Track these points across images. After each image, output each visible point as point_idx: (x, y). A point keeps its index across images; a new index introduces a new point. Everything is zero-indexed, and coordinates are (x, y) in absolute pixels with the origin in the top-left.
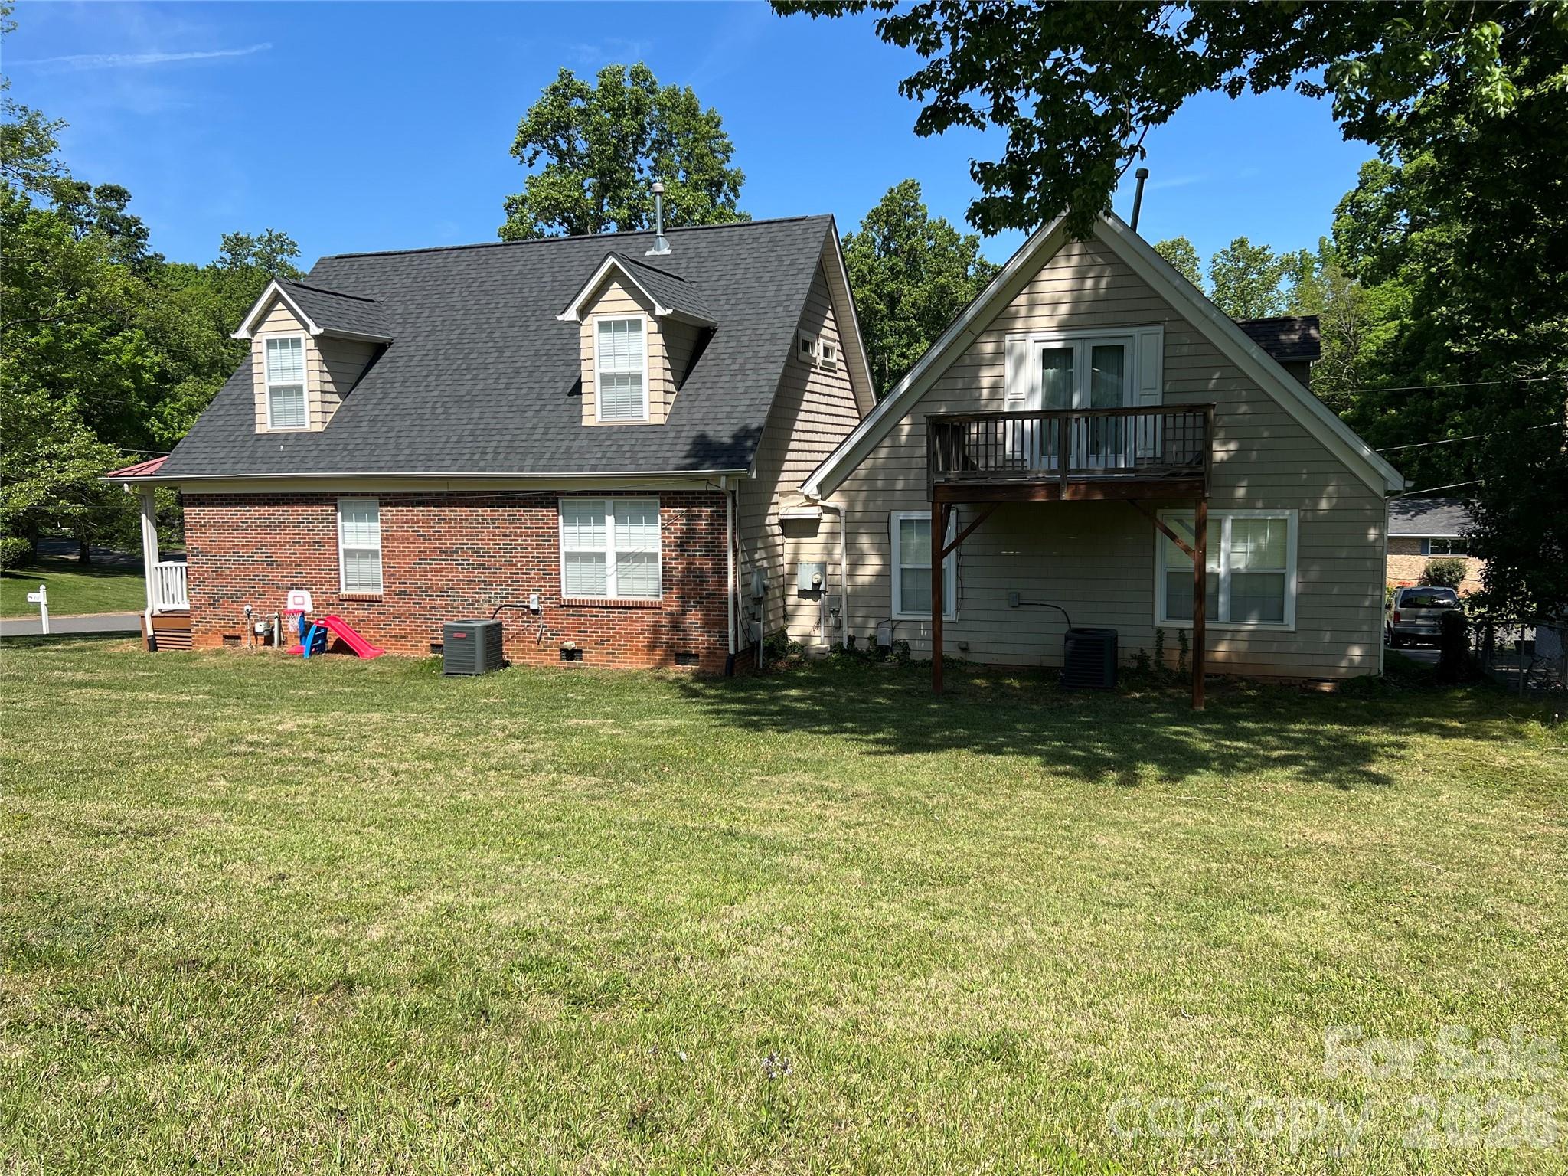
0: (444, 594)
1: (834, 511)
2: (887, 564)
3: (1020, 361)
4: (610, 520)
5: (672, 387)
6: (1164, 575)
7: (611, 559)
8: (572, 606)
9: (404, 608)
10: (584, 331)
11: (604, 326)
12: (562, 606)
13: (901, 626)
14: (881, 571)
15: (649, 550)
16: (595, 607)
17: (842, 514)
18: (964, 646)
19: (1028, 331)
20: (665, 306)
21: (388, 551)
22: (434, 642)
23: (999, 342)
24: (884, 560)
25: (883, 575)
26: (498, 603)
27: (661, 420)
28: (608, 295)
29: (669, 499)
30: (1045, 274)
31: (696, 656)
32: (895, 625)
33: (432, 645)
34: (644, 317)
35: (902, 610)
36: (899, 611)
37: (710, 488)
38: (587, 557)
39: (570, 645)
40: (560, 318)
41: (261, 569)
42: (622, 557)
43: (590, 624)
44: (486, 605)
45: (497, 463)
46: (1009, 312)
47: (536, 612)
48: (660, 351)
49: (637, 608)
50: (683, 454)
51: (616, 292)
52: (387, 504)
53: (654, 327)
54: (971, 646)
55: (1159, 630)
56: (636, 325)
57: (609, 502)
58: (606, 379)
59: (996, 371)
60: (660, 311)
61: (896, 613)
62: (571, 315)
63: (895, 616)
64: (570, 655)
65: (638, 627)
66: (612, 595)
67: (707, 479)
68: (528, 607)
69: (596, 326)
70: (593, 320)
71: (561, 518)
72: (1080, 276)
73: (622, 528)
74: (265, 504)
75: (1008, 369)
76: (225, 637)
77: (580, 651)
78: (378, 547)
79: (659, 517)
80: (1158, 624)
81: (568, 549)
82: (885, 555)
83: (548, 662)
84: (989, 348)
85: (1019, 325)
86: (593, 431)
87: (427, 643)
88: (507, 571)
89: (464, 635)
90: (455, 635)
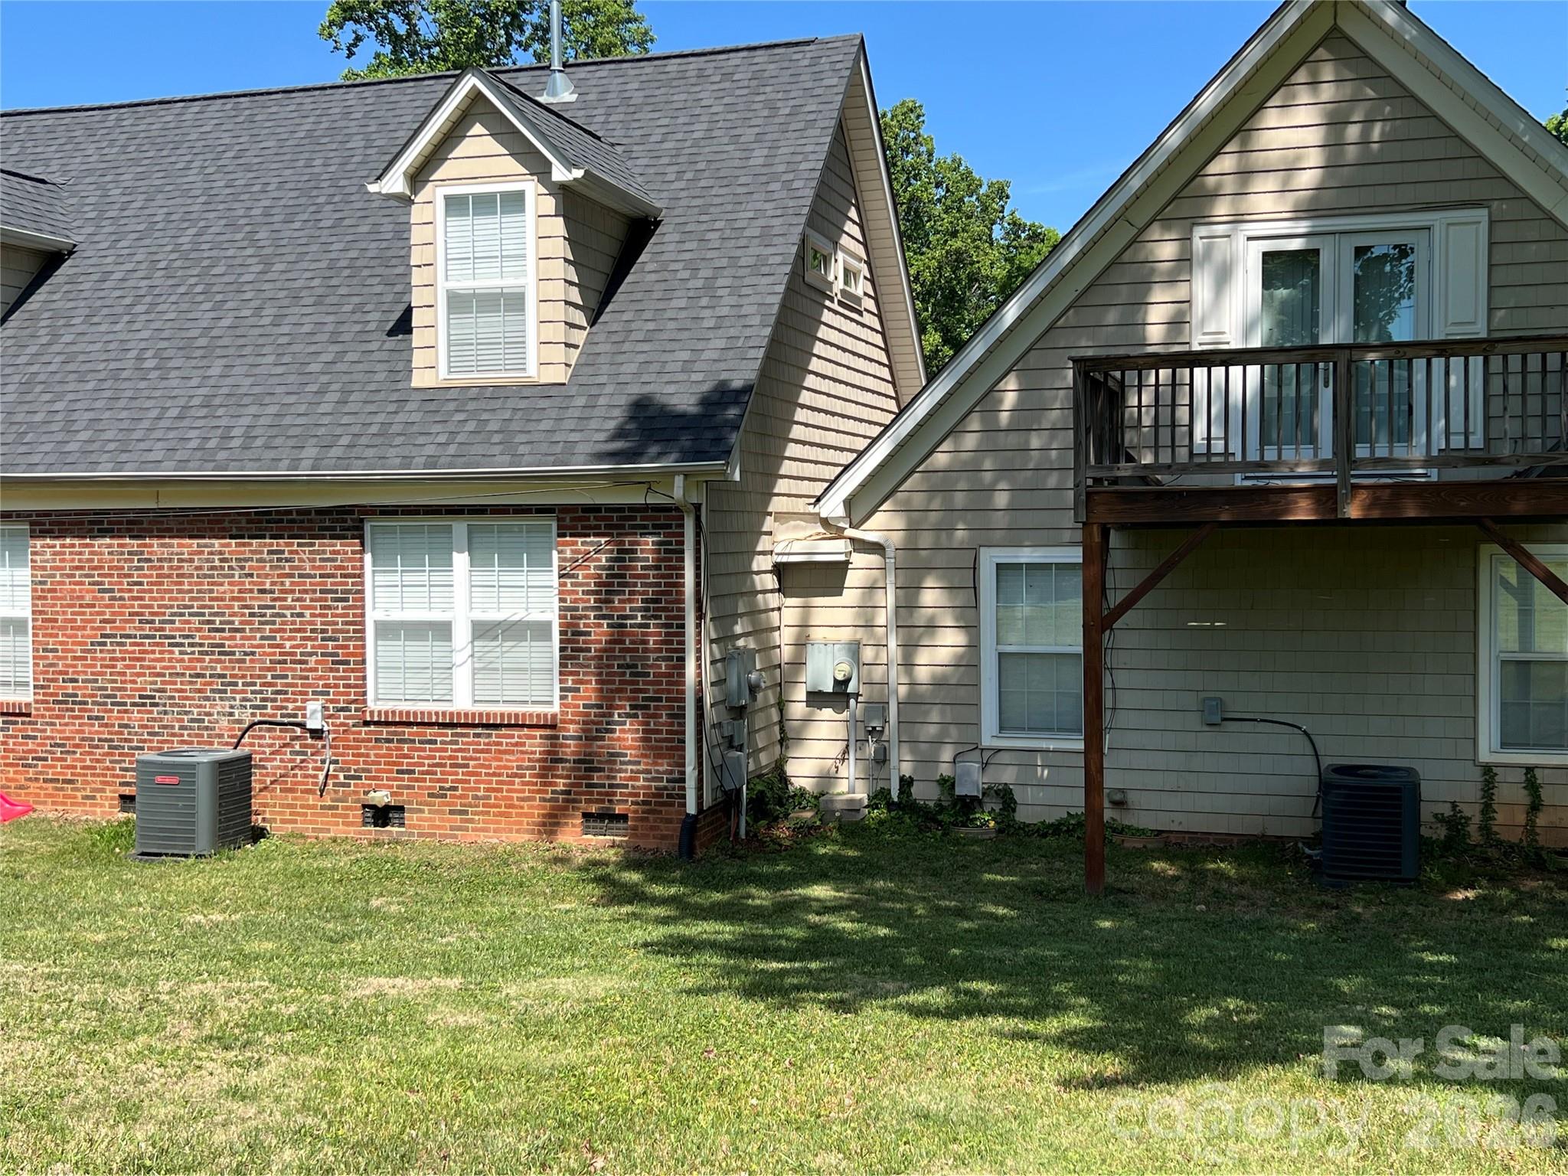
0: (146, 700)
1: (876, 548)
2: (974, 646)
3: (1223, 277)
4: (461, 560)
5: (580, 318)
6: (1496, 668)
7: (462, 634)
8: (387, 724)
9: (68, 728)
10: (417, 214)
11: (455, 205)
12: (366, 724)
13: (1004, 758)
14: (962, 657)
15: (536, 616)
16: (430, 724)
17: (890, 552)
18: (1118, 797)
19: (1238, 219)
20: (570, 164)
21: (44, 620)
22: (127, 791)
23: (1186, 239)
24: (970, 637)
25: (968, 663)
26: (247, 718)
27: (558, 375)
28: (465, 148)
29: (575, 521)
30: (1271, 117)
31: (623, 817)
32: (989, 758)
33: (123, 797)
34: (531, 187)
35: (1001, 729)
36: (995, 732)
37: (652, 500)
38: (417, 630)
39: (381, 797)
40: (373, 188)
42: (482, 631)
43: (419, 758)
44: (224, 722)
45: (249, 454)
46: (1203, 186)
47: (317, 734)
48: (560, 248)
49: (509, 726)
50: (602, 436)
51: (478, 141)
52: (44, 533)
53: (549, 204)
54: (1132, 797)
55: (1488, 770)
56: (514, 202)
57: (460, 527)
58: (458, 302)
59: (1181, 292)
60: (560, 174)
61: (989, 737)
62: (395, 182)
63: (987, 741)
64: (382, 815)
65: (512, 761)
66: (462, 702)
67: (647, 482)
68: (302, 725)
69: (440, 204)
70: (434, 193)
71: (368, 558)
72: (1335, 123)
73: (482, 576)
75: (1201, 287)
77: (400, 809)
78: (27, 614)
79: (555, 554)
80: (1485, 756)
81: (380, 616)
82: (971, 628)
83: (339, 831)
84: (1167, 251)
85: (1222, 208)
86: (432, 397)
87: (112, 793)
88: (266, 654)
89: (175, 780)
90: (159, 779)
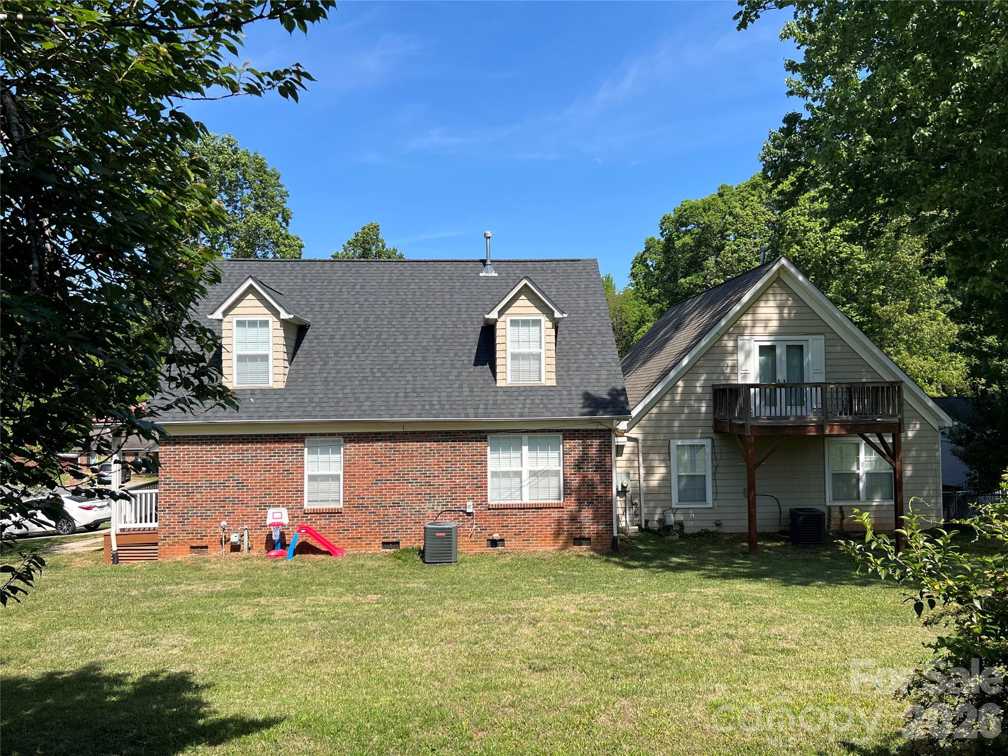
0: (395, 504)
1: (635, 440)
2: (669, 473)
3: (748, 355)
4: (525, 449)
6: (831, 476)
7: (525, 475)
8: (498, 509)
9: (361, 517)
11: (514, 323)
12: (489, 509)
13: (679, 512)
14: (664, 477)
15: (554, 468)
16: (515, 509)
17: (640, 441)
18: (718, 523)
19: (752, 335)
21: (349, 475)
22: (386, 540)
23: (736, 340)
24: (667, 469)
25: (666, 479)
26: (440, 509)
27: (553, 383)
28: (518, 303)
29: (570, 435)
30: (762, 304)
31: (589, 539)
32: (675, 511)
33: (383, 543)
35: (679, 501)
36: (677, 502)
38: (506, 474)
39: (496, 536)
41: (232, 492)
42: (534, 474)
43: (511, 521)
44: (430, 511)
45: (445, 412)
46: (740, 323)
47: (469, 514)
49: (546, 508)
51: (523, 301)
52: (350, 441)
54: (722, 522)
55: (829, 508)
57: (525, 437)
58: (515, 357)
59: (735, 357)
61: (675, 503)
63: (674, 506)
64: (494, 543)
65: (547, 521)
66: (526, 500)
67: (599, 422)
68: (464, 512)
70: (507, 318)
71: (489, 448)
72: (781, 307)
73: (534, 454)
74: (240, 443)
75: (741, 357)
76: (191, 547)
77: (503, 540)
78: (341, 473)
80: (828, 504)
81: (494, 470)
82: (668, 467)
83: (478, 550)
84: (731, 344)
85: (747, 331)
87: (379, 542)
88: (448, 486)
89: (444, 534)
90: (437, 534)
